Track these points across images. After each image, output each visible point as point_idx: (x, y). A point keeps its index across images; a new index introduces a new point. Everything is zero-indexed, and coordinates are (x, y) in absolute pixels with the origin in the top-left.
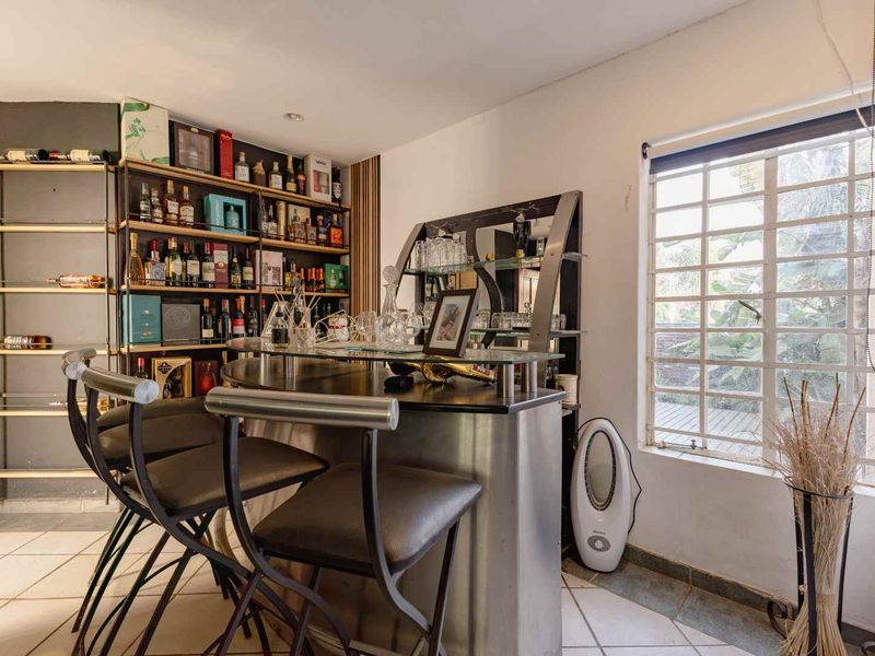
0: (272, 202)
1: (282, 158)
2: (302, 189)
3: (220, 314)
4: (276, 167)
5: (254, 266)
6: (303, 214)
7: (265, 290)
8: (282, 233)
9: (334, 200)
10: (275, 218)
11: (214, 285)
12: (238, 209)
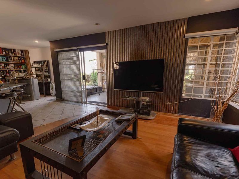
0: (10, 56)
1: (11, 50)
2: (16, 55)
3: (4, 73)
4: (10, 51)
5: (9, 66)
6: (16, 58)
7: (11, 69)
8: (13, 61)
9: (22, 55)
10: (11, 59)
11: (2, 69)
12: (4, 58)
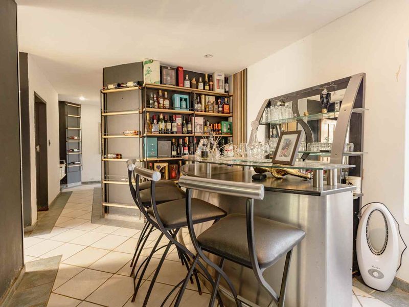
0: (199, 95)
1: (203, 75)
2: (212, 89)
3: (178, 145)
4: (201, 80)
5: (192, 124)
6: (212, 99)
7: (197, 134)
8: (203, 109)
9: (225, 92)
10: (200, 102)
11: (176, 132)
12: (186, 100)
